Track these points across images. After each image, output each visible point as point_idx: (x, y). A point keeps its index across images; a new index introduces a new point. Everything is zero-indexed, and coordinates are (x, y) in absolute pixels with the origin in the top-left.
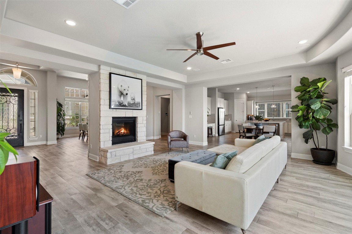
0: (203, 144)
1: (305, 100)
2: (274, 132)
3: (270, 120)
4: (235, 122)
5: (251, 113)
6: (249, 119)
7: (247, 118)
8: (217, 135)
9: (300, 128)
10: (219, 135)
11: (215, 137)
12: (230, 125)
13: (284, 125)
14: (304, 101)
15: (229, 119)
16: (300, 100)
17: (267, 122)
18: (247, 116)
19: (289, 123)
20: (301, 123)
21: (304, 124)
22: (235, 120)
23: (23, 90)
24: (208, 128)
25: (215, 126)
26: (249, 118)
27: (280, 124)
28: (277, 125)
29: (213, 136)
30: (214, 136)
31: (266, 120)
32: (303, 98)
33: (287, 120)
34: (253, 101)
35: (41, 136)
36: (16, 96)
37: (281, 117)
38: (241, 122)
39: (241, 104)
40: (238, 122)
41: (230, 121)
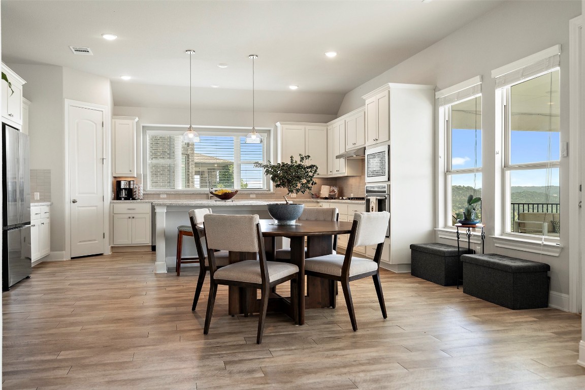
4: (68, 206)
5: (131, 171)
6: (124, 194)
7: (113, 191)
12: (47, 222)
15: (37, 196)
18: (113, 184)
22: (67, 199)
33: (251, 196)
34: (137, 119)
38: (95, 208)
39: (96, 124)
40: (80, 208)
41: (40, 204)
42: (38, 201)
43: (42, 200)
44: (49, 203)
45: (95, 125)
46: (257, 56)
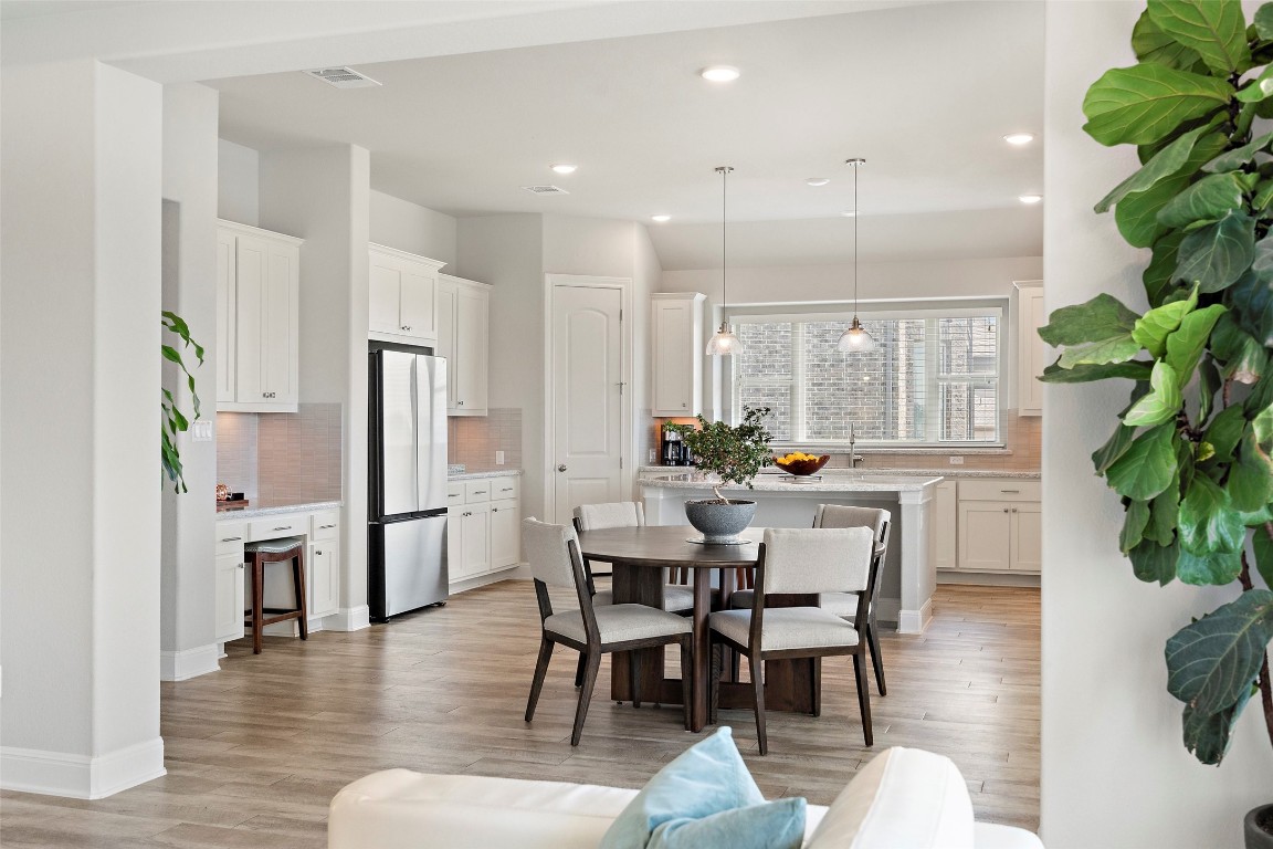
0: (85, 778)
1: (1208, 231)
2: (860, 593)
3: (824, 459)
4: (550, 477)
5: (687, 405)
6: (671, 452)
7: (651, 446)
8: (359, 617)
9: (1138, 573)
10: (377, 613)
11: (336, 635)
12: (508, 505)
13: (930, 507)
14: (1190, 253)
15: (500, 457)
16: (1135, 241)
17: (807, 484)
18: (652, 433)
19: (963, 484)
20: (1152, 522)
21: (1188, 534)
22: (549, 463)
24: (250, 557)
25: (334, 533)
26: (665, 444)
27: (904, 501)
28: (886, 516)
29: (311, 629)
30: (325, 635)
31: (800, 469)
32: (1178, 206)
33: (952, 460)
34: (699, 297)
37: (902, 437)
38: (604, 482)
39: (607, 316)
40: (573, 482)
41: (505, 473)
42: (501, 468)
43: (507, 465)
44: (515, 472)
45: (604, 317)
46: (864, 161)
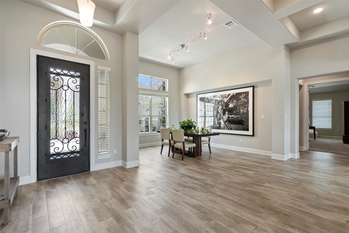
23: (89, 66)
35: (115, 152)
36: (77, 77)
